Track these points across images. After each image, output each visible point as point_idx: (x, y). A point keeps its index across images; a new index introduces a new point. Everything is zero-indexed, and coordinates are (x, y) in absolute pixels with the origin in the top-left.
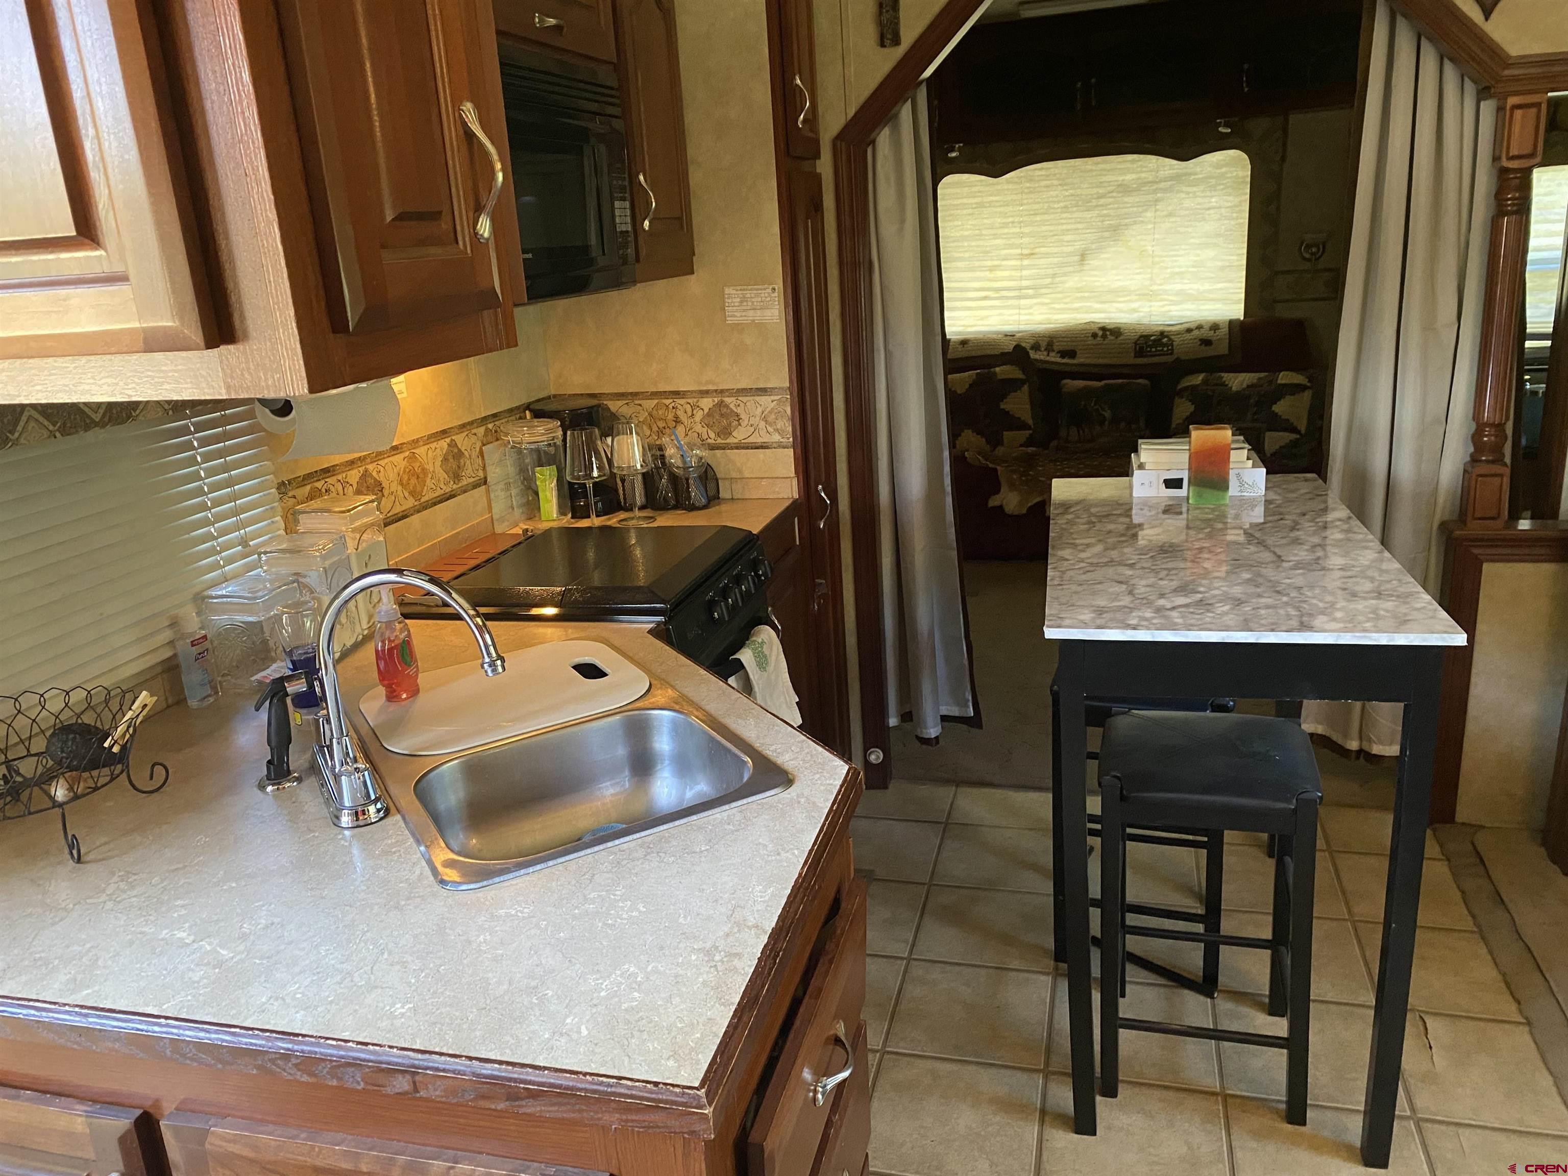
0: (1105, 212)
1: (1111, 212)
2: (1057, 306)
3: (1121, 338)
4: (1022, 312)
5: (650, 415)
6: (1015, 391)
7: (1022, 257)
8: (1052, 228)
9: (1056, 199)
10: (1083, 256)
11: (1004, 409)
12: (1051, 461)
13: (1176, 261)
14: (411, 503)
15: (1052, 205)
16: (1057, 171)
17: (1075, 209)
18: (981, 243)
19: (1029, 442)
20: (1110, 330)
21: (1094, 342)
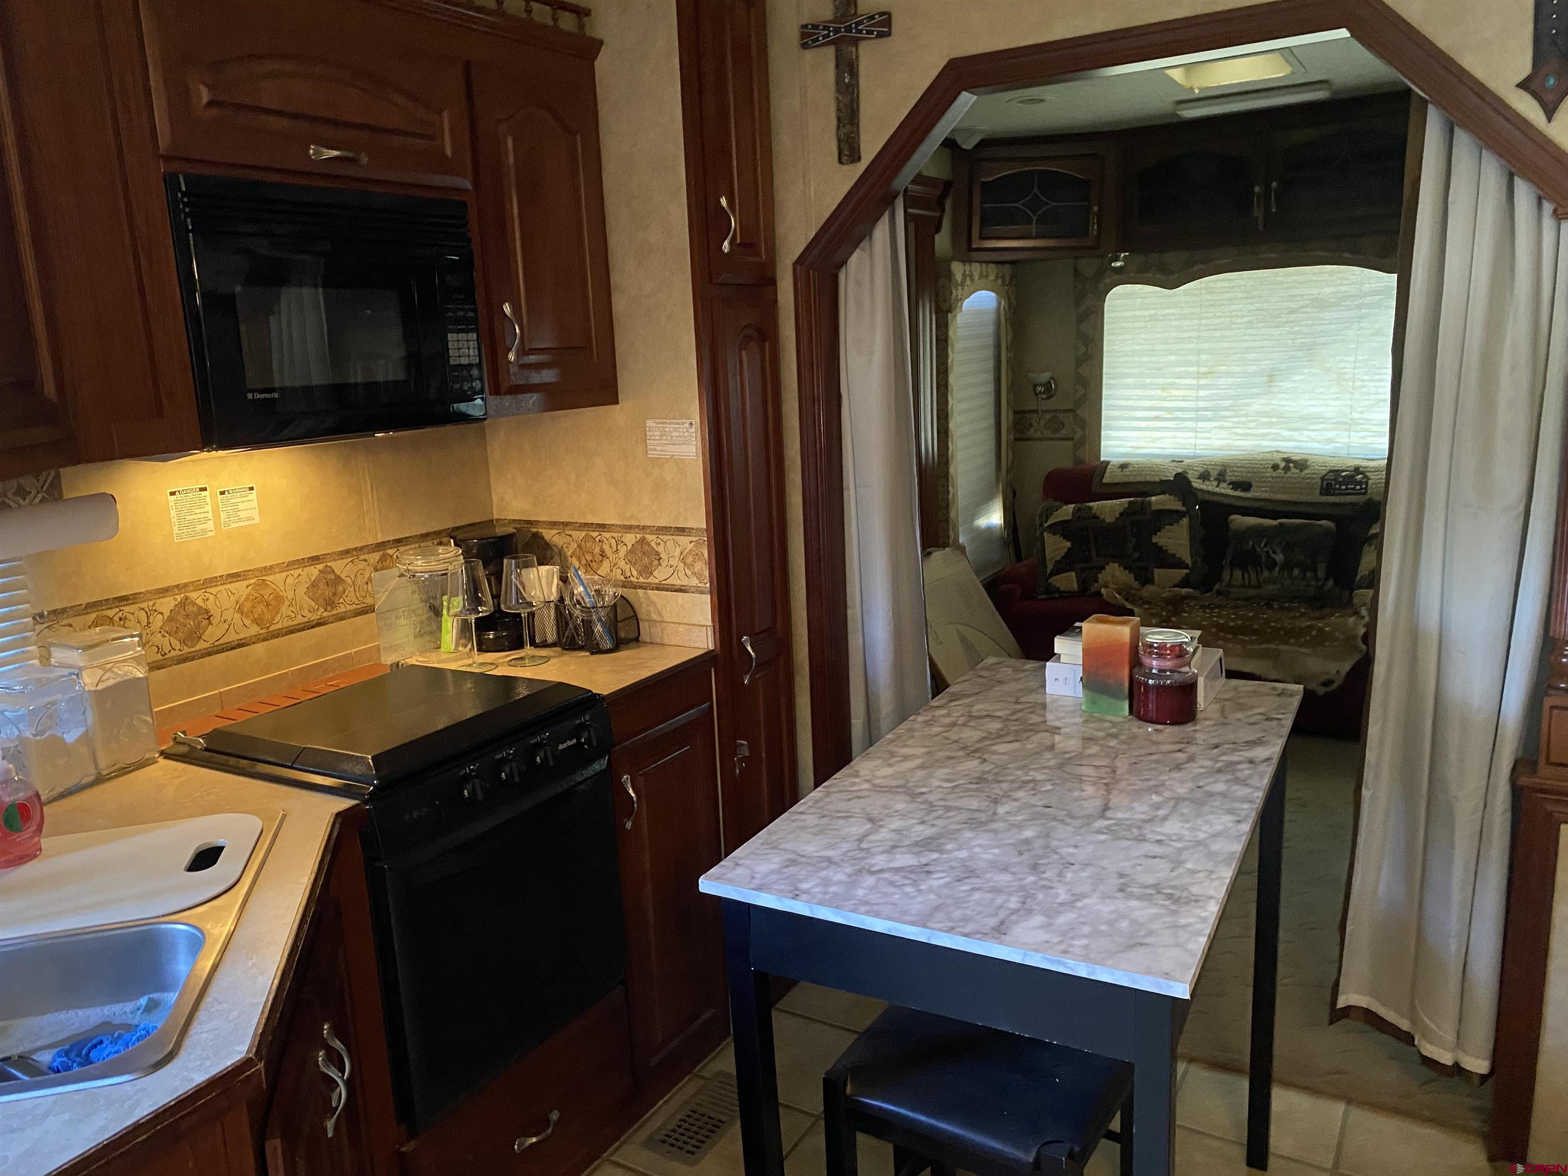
0: (1296, 329)
1: (1305, 330)
2: (1240, 431)
3: (1306, 472)
4: (1199, 435)
5: (579, 546)
6: (1171, 524)
7: (1199, 376)
8: (1234, 345)
9: (1240, 314)
10: (1271, 377)
11: (1156, 543)
12: (1203, 607)
13: (1380, 387)
14: (254, 630)
15: (1234, 320)
16: (1242, 282)
17: (1260, 325)
18: (1154, 359)
19: (1185, 582)
20: (1295, 462)
21: (1274, 474)
